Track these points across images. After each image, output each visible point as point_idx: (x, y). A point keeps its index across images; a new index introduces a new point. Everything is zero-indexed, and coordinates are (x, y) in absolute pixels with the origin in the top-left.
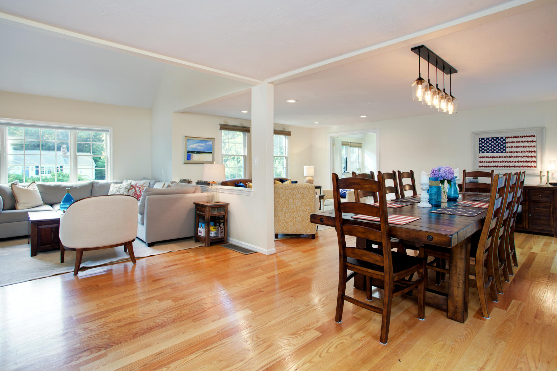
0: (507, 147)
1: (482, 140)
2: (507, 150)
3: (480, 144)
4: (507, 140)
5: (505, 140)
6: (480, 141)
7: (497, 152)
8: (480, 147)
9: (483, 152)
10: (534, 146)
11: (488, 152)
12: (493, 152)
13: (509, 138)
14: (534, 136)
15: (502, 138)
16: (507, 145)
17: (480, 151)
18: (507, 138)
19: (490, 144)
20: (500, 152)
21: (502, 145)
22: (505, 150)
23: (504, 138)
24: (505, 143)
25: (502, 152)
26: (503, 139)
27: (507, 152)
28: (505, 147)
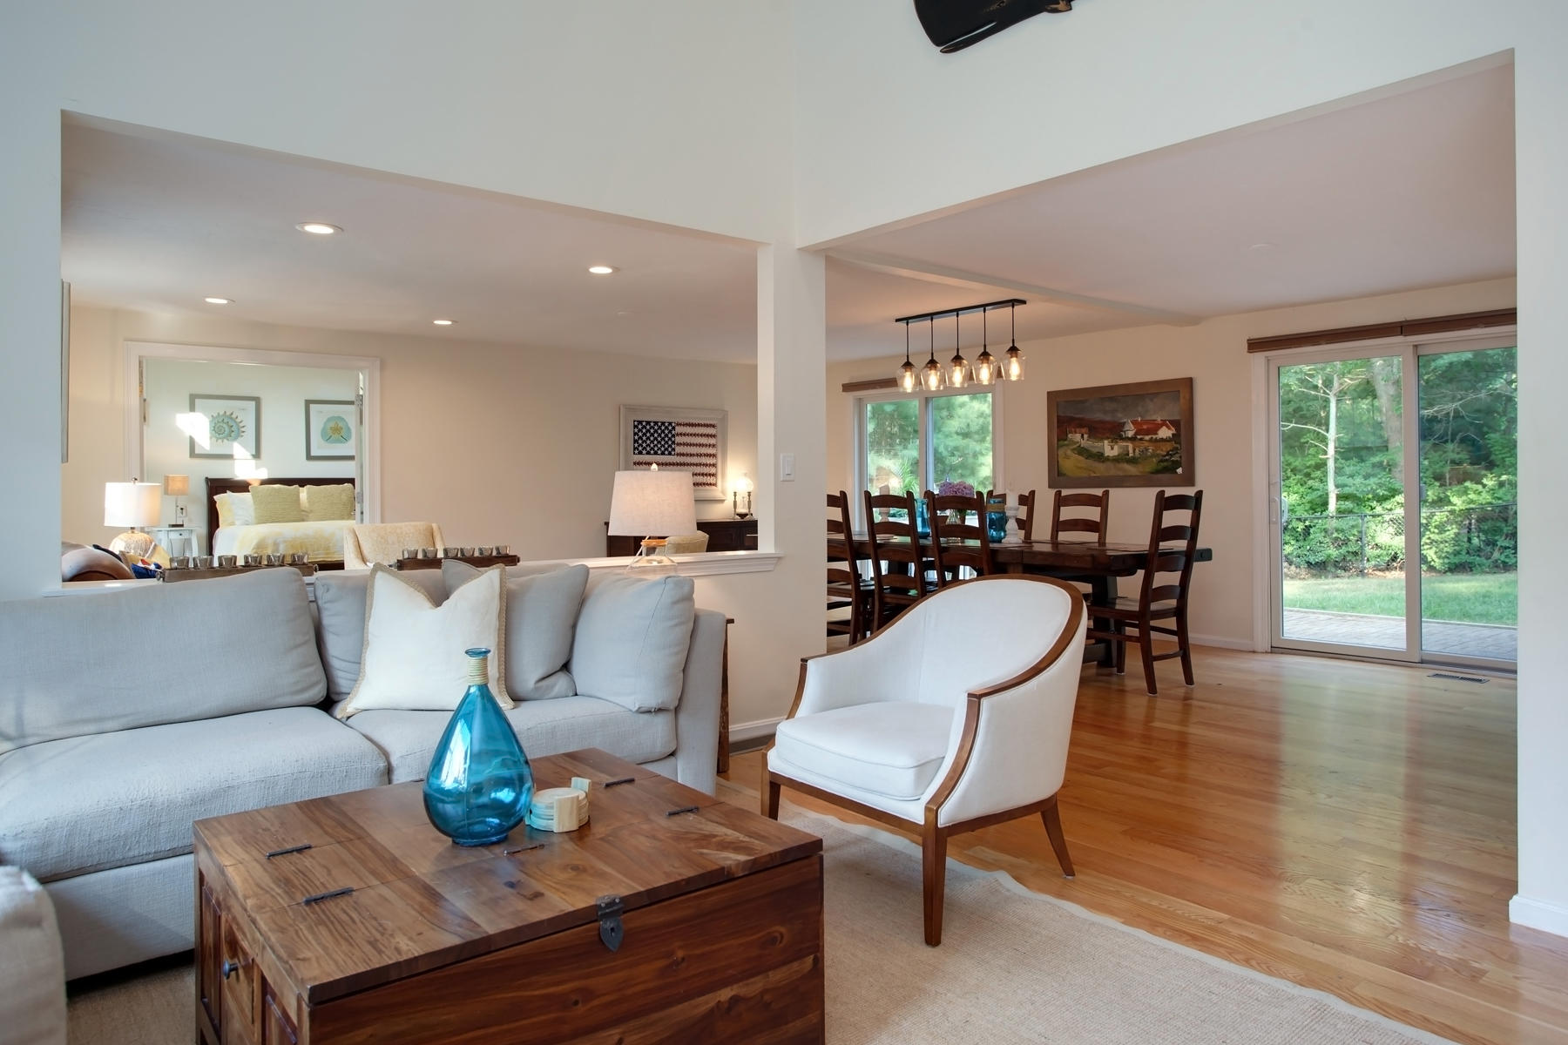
0: (678, 444)
1: (638, 424)
2: (679, 449)
3: (635, 434)
4: (679, 429)
5: (674, 428)
6: (635, 427)
7: (663, 454)
8: (635, 441)
9: (640, 453)
10: (714, 446)
11: (648, 453)
12: (656, 453)
13: (680, 424)
14: (714, 426)
15: (670, 424)
16: (678, 439)
17: (635, 449)
18: (678, 424)
19: (652, 435)
20: (666, 452)
21: (670, 439)
22: (674, 450)
23: (673, 425)
24: (673, 436)
25: (670, 454)
26: (671, 426)
27: (678, 455)
28: (674, 442)
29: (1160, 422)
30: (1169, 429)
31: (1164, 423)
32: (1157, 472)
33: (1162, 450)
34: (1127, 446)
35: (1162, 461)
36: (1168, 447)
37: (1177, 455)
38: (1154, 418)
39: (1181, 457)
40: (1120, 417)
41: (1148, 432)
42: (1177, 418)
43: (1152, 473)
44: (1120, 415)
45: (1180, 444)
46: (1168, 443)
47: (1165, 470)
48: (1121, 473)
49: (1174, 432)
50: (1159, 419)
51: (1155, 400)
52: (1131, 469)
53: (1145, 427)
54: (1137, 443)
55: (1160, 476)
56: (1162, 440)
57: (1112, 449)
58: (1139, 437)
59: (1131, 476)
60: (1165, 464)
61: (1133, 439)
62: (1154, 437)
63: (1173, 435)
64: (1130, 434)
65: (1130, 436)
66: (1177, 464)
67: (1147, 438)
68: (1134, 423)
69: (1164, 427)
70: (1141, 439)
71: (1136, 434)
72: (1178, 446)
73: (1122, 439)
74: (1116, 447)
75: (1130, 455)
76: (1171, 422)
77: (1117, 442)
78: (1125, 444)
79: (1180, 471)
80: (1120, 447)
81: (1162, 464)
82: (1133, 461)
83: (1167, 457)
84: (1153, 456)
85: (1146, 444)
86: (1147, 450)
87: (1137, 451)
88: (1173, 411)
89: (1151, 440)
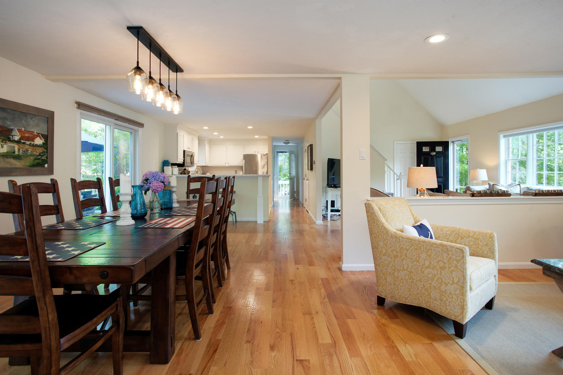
29: (36, 134)
30: (41, 139)
31: (38, 135)
32: (34, 166)
33: (37, 152)
34: (14, 147)
35: (36, 159)
36: (40, 150)
37: (45, 156)
38: (32, 130)
39: (47, 157)
40: (9, 124)
41: (28, 139)
42: (46, 133)
43: (30, 166)
44: (9, 123)
45: (47, 149)
46: (40, 148)
47: (38, 165)
48: (8, 166)
49: (44, 142)
50: (35, 132)
51: (34, 119)
52: (17, 164)
53: (27, 135)
54: (21, 145)
55: (35, 168)
56: (37, 146)
57: (2, 147)
58: (22, 141)
59: (17, 168)
60: (38, 161)
61: (18, 142)
62: (32, 143)
63: (43, 143)
64: (17, 138)
65: (16, 140)
66: (45, 162)
67: (28, 143)
68: (20, 131)
69: (38, 138)
70: (24, 143)
71: (20, 139)
72: (46, 150)
73: (10, 140)
74: (5, 146)
75: (16, 153)
76: (42, 135)
77: (6, 143)
78: (12, 145)
79: (46, 166)
80: (9, 147)
81: (36, 161)
82: (18, 157)
83: (39, 157)
84: (31, 155)
85: (27, 147)
86: (27, 151)
87: (21, 150)
88: (42, 128)
89: (30, 145)
